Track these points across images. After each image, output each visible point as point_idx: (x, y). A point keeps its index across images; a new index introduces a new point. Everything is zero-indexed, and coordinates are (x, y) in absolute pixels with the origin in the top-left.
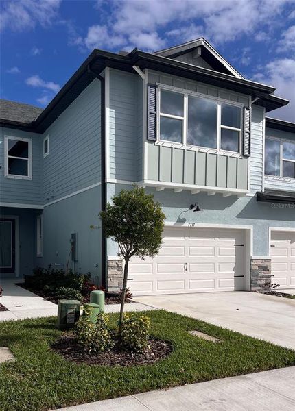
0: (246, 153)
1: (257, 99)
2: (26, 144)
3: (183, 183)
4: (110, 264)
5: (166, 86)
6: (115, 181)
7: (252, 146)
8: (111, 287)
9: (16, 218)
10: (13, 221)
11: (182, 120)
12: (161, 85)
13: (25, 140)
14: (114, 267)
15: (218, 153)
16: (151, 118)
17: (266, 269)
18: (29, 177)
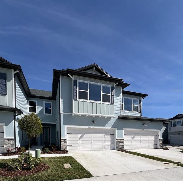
0: (113, 103)
1: (117, 84)
2: (51, 104)
3: (88, 113)
4: (62, 140)
5: (81, 80)
6: (63, 113)
7: (115, 100)
8: (62, 148)
9: (50, 127)
10: (49, 128)
11: (87, 92)
12: (79, 80)
13: (50, 103)
14: (63, 142)
15: (102, 103)
16: (75, 91)
17: (122, 142)
18: (52, 114)
